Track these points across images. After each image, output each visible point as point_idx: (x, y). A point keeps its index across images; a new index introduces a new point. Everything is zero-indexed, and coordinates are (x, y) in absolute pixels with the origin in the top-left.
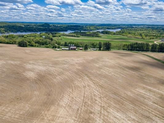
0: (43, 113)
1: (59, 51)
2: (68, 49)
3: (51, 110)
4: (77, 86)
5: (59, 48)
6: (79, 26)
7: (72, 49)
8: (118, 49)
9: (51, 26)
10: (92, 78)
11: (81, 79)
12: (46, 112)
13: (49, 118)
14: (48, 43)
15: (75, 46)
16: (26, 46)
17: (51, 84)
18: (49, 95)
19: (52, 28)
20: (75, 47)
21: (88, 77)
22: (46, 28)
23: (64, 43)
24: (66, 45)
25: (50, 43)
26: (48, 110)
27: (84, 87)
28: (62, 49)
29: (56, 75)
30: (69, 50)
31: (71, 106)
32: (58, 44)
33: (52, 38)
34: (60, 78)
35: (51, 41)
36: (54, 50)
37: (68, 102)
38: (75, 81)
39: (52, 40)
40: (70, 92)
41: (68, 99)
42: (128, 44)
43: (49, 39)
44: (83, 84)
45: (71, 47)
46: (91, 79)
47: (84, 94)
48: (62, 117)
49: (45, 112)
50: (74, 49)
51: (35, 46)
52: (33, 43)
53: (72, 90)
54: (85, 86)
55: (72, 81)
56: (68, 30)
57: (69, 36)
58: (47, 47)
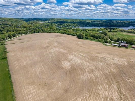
1: (108, 46)
2: (118, 45)
4: (97, 93)
5: (110, 43)
7: (122, 46)
9: (114, 22)
10: (123, 90)
11: (107, 86)
16: (82, 39)
17: (76, 80)
18: (66, 92)
19: (113, 24)
20: (127, 45)
21: (119, 86)
22: (108, 24)
23: (117, 39)
24: (118, 41)
25: (103, 37)
28: (112, 45)
29: (86, 72)
30: (119, 46)
32: (110, 39)
34: (88, 76)
35: (104, 35)
36: (104, 44)
38: (100, 86)
39: (106, 35)
40: (86, 97)
44: (107, 93)
45: (122, 44)
50: (125, 47)
51: (90, 39)
52: (89, 36)
53: (90, 96)
54: (107, 98)
55: (97, 84)
56: (129, 26)
58: (99, 41)
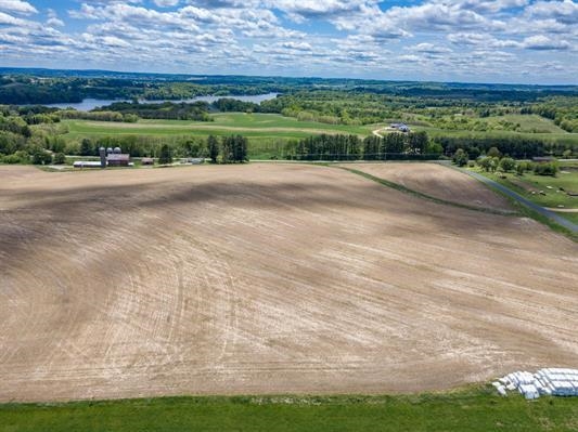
0: (59, 345)
1: (62, 171)
2: (99, 163)
3: (85, 334)
4: (153, 266)
5: (60, 162)
6: (129, 83)
7: (113, 164)
8: (272, 158)
9: (10, 82)
11: (163, 247)
12: (69, 342)
13: (84, 354)
14: (10, 144)
15: (123, 152)
19: (13, 89)
20: (126, 157)
23: (80, 145)
24: (87, 150)
25: (18, 146)
26: (75, 337)
27: (179, 265)
28: (76, 166)
29: (75, 244)
30: (103, 166)
31: (144, 316)
32: (54, 150)
33: (26, 127)
34: (93, 251)
36: (45, 170)
37: (134, 306)
39: (26, 133)
40: (135, 283)
41: (133, 301)
42: (299, 141)
43: (15, 132)
44: (174, 257)
45: (111, 157)
46: (197, 243)
47: (181, 281)
48: (123, 343)
49: (65, 342)
50: (124, 164)
55: (136, 255)
56: (85, 97)
57: (93, 119)
58: (11, 162)
